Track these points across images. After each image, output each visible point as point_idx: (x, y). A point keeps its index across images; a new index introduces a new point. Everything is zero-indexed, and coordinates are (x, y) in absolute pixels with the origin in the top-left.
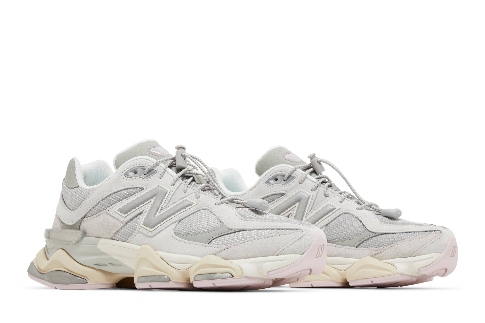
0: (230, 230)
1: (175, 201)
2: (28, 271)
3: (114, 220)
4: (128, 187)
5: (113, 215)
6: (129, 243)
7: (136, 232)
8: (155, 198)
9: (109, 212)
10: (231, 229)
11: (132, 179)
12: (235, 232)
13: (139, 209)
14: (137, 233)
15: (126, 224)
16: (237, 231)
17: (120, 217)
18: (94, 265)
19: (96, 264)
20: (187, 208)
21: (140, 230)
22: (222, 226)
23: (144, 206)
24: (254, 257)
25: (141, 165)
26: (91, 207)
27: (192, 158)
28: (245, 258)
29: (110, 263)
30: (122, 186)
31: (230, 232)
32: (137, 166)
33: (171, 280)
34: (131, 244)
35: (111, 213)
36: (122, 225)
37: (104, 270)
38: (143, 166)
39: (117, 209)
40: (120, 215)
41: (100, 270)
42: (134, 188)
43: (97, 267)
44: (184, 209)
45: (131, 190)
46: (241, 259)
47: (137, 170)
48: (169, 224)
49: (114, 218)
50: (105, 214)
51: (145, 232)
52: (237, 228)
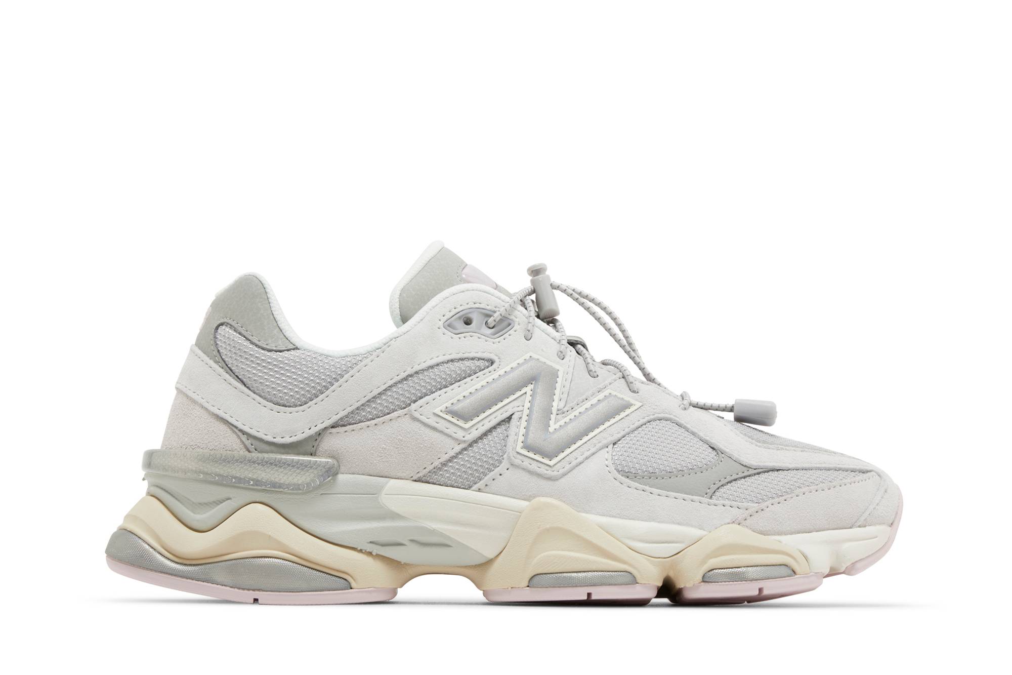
0: (748, 469)
1: (584, 397)
2: (107, 552)
3: (437, 435)
4: (458, 356)
5: (432, 421)
6: (479, 491)
7: (505, 464)
8: (532, 386)
9: (417, 415)
10: (748, 466)
11: (465, 337)
12: (758, 474)
13: (500, 410)
14: (507, 469)
15: (471, 445)
16: (762, 470)
17: (454, 429)
18: (368, 543)
19: (371, 542)
20: (623, 415)
21: (517, 461)
22: (723, 458)
23: (509, 405)
24: (817, 531)
25: (477, 306)
26: (364, 400)
27: (577, 296)
28: (799, 533)
29: (412, 541)
30: (444, 353)
31: (746, 474)
32: (469, 306)
33: (639, 582)
34: (485, 494)
35: (423, 418)
36: (458, 448)
37: (388, 557)
38: (484, 307)
39: (443, 407)
40: (452, 423)
41: (379, 557)
42: (473, 359)
43: (376, 550)
44: (615, 416)
45: (467, 363)
46: (792, 533)
47: (470, 316)
48: (593, 450)
49: (435, 429)
50: (407, 419)
51: (534, 466)
52: (762, 464)
